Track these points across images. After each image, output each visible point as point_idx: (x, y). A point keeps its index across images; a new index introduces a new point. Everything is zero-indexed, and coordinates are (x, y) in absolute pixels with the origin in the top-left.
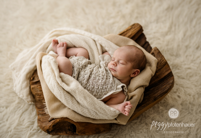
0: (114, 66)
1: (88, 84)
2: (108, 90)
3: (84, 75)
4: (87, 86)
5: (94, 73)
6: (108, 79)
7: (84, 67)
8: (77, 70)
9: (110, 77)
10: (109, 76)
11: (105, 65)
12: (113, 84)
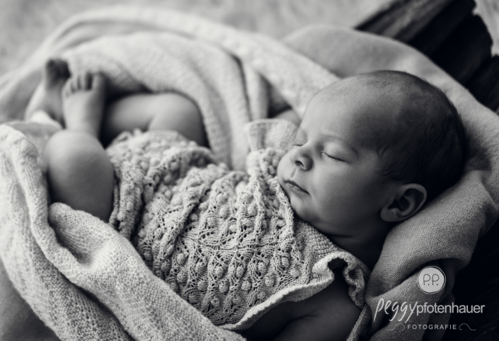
0: (298, 168)
1: (180, 257)
2: (268, 281)
3: (162, 213)
4: (174, 267)
5: (210, 206)
6: (273, 231)
7: (168, 178)
8: (129, 193)
9: (280, 223)
10: (281, 218)
11: (264, 167)
12: (296, 255)
